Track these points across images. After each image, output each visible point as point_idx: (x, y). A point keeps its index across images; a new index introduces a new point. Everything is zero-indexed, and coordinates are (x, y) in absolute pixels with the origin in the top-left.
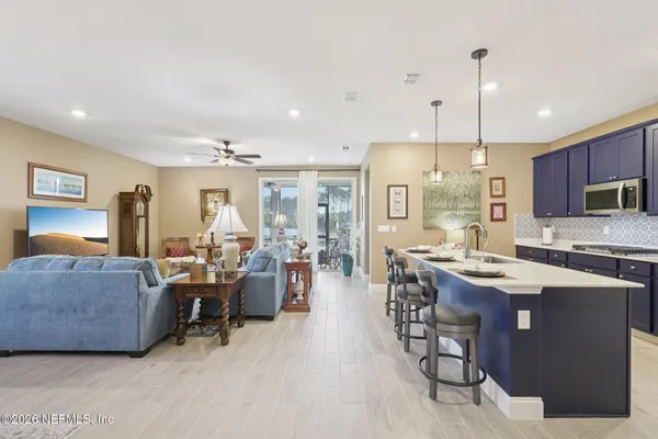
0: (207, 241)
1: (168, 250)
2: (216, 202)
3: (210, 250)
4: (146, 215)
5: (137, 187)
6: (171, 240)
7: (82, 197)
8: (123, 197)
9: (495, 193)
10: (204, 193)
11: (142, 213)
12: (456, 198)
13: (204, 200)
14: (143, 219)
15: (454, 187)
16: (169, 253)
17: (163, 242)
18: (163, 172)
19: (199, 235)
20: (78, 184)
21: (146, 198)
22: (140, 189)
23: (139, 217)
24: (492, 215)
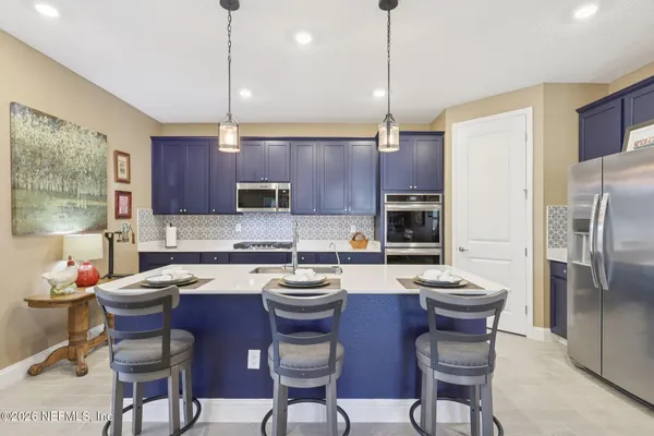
9: (121, 176)
12: (74, 176)
15: (72, 153)
24: (117, 209)
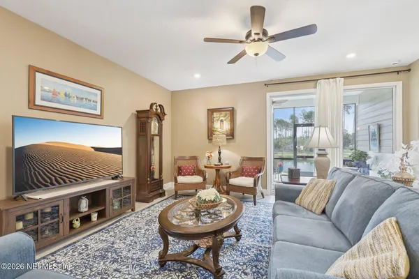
0: (215, 161)
1: (180, 168)
2: (222, 121)
3: (218, 171)
4: (160, 134)
5: (152, 105)
6: (182, 158)
7: (98, 112)
8: (140, 116)
10: (211, 112)
11: (156, 132)
13: (210, 120)
14: (158, 138)
16: (180, 171)
17: (176, 160)
18: (175, 95)
19: (207, 155)
20: (93, 98)
21: (160, 118)
22: (154, 107)
23: (154, 135)
